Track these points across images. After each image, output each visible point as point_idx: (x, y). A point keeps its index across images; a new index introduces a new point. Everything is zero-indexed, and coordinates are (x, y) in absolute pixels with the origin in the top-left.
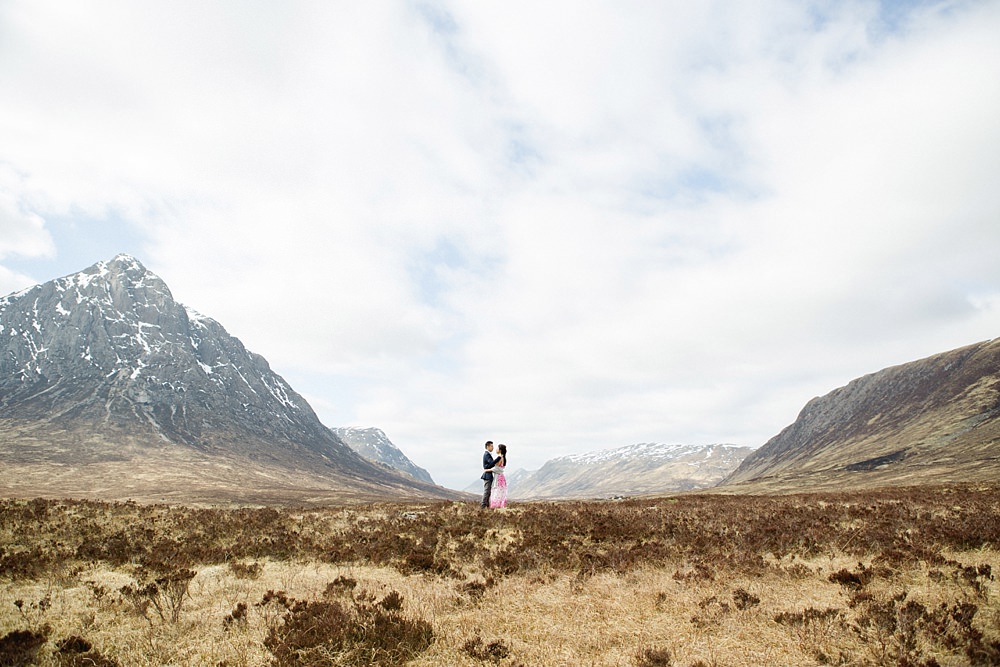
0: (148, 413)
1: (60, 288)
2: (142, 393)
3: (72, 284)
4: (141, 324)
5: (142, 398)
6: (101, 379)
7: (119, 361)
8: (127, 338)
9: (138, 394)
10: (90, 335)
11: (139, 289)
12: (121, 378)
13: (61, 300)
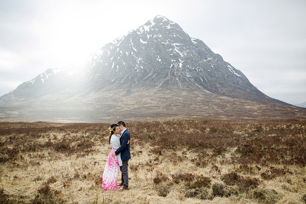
0: (193, 81)
1: (138, 33)
2: (187, 73)
3: (143, 31)
4: (175, 44)
5: (188, 76)
6: (169, 69)
7: (172, 61)
8: (172, 50)
9: (186, 74)
10: (158, 51)
11: (169, 29)
12: (176, 68)
13: (141, 37)
